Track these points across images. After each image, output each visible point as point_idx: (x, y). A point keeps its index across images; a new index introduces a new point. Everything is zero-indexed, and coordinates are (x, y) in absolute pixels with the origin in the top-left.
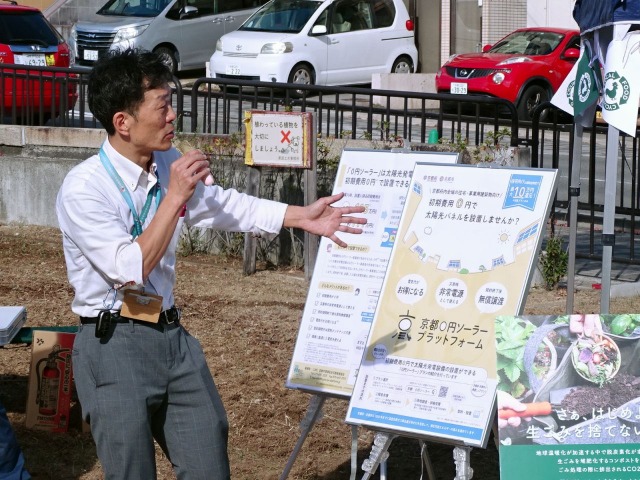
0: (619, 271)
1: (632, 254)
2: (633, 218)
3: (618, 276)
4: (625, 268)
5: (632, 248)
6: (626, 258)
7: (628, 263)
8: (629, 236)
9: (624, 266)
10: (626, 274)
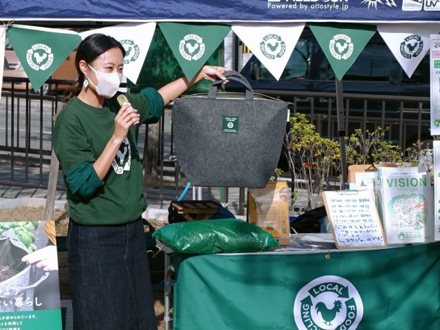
0: (4, 191)
1: (12, 179)
2: (12, 153)
3: (3, 195)
4: (8, 189)
5: (12, 174)
6: (9, 182)
7: (10, 185)
8: (10, 166)
9: (7, 187)
10: (9, 193)
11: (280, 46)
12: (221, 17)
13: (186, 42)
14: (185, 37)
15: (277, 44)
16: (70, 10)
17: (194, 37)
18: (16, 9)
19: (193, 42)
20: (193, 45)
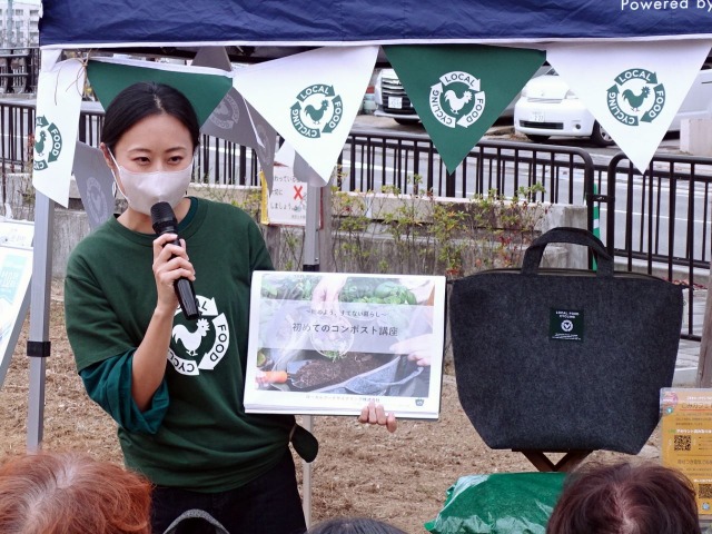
11: (652, 95)
12: (516, 31)
13: (446, 89)
14: (442, 79)
15: (645, 91)
16: (200, 24)
17: (463, 77)
18: (98, 25)
19: (460, 89)
20: (460, 96)
